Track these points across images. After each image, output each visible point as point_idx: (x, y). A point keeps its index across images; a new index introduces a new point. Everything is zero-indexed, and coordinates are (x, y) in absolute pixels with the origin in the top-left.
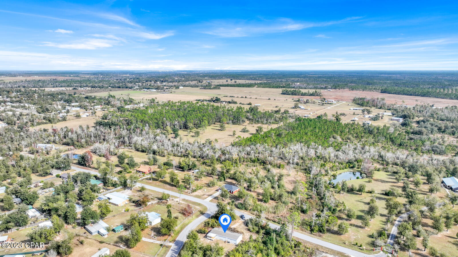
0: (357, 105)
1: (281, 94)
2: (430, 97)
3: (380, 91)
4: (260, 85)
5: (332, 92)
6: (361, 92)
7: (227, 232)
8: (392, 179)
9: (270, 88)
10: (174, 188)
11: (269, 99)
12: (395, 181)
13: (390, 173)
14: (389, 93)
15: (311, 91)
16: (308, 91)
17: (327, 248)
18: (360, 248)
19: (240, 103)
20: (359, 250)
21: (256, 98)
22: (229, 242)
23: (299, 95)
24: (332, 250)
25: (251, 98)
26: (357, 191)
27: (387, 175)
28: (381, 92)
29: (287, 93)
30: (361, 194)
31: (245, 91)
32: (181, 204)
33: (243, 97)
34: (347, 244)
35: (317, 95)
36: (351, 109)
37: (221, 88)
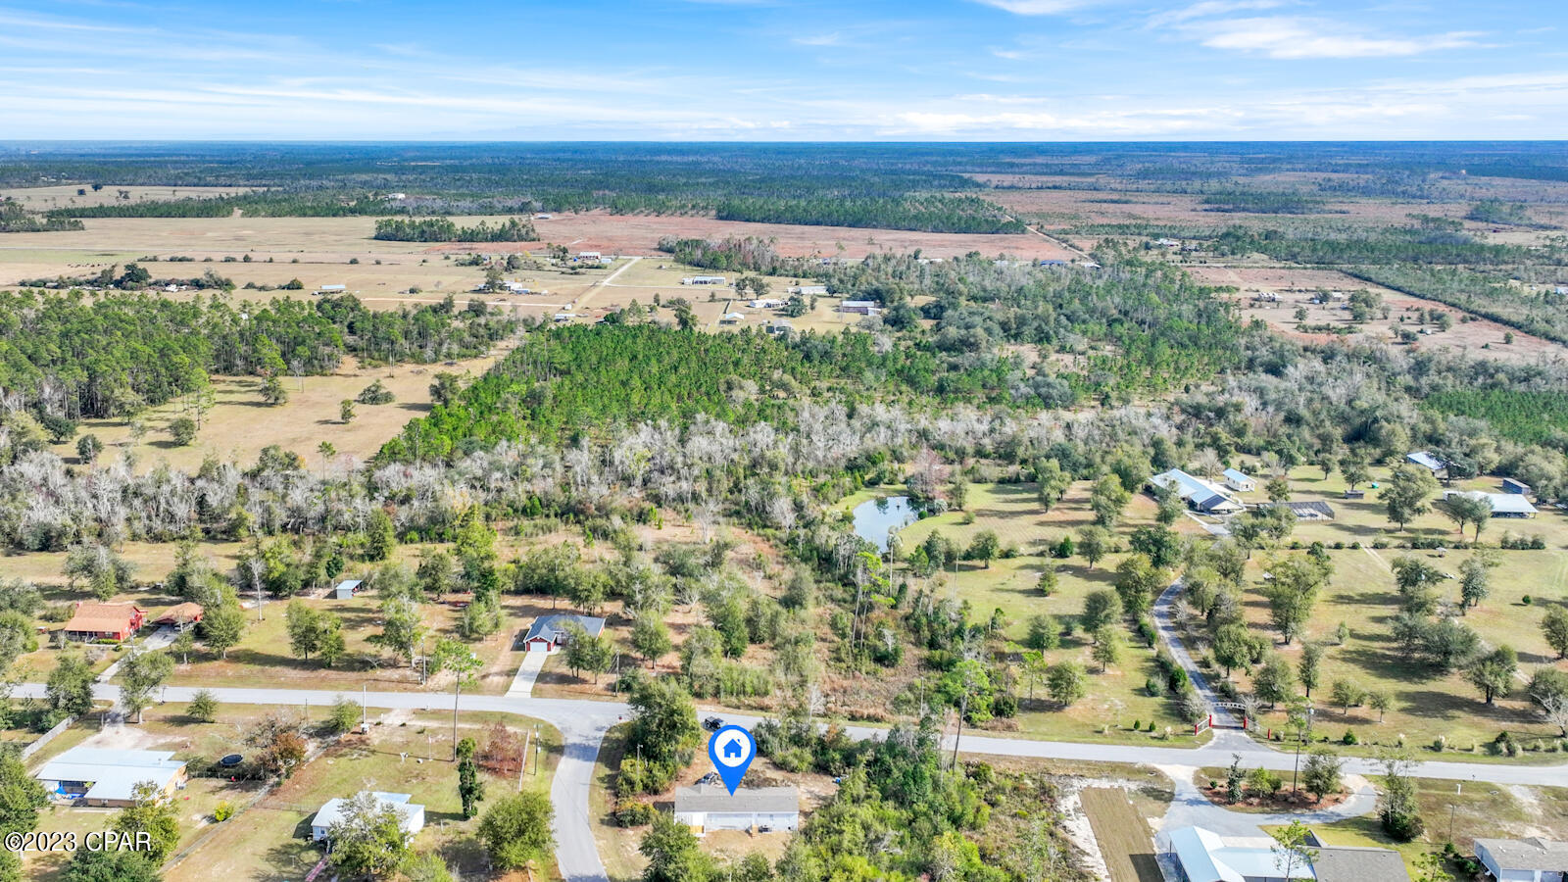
0: (688, 267)
1: (376, 238)
2: (875, 227)
3: (714, 212)
4: (250, 206)
5: (556, 222)
6: (652, 218)
7: (741, 792)
8: (1012, 501)
9: (305, 215)
10: (323, 673)
11: (354, 262)
12: (1035, 506)
13: (990, 486)
14: (748, 220)
15: (496, 223)
16: (483, 223)
17: (1071, 761)
18: (1153, 734)
19: (250, 286)
20: (1155, 742)
21: (294, 262)
22: (766, 830)
23: (450, 240)
24: (1088, 763)
25: (271, 261)
26: (965, 559)
27: (987, 491)
28: (721, 218)
29: (400, 234)
30: (986, 567)
31: (210, 234)
32: (434, 732)
33: (234, 260)
34: (1106, 732)
35: (521, 239)
36: (686, 280)
37: (86, 222)
